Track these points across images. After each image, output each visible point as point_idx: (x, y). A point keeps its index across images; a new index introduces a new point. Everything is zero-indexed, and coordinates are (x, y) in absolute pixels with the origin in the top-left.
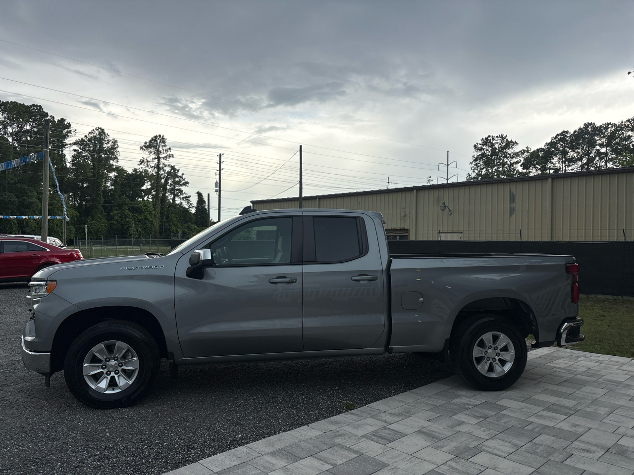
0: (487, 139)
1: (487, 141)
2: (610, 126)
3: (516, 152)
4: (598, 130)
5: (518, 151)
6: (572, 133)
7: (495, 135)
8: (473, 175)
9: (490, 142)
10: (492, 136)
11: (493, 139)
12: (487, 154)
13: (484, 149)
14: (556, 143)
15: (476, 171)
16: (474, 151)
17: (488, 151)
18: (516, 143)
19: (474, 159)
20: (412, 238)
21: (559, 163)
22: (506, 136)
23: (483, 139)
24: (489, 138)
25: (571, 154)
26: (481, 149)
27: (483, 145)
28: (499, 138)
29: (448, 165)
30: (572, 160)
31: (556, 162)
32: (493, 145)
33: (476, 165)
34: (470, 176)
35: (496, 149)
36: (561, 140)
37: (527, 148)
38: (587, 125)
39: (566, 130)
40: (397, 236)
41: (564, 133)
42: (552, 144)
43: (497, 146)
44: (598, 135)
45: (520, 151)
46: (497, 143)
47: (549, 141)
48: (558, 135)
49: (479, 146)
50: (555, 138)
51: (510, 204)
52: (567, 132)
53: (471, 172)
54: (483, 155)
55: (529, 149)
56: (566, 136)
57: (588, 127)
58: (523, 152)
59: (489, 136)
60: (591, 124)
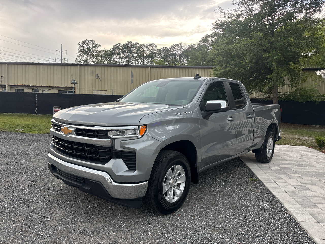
0: (85, 41)
1: (85, 42)
2: (137, 44)
3: (99, 50)
4: (133, 45)
5: (101, 50)
6: (122, 45)
7: (89, 40)
8: (79, 60)
9: (87, 43)
10: (88, 40)
11: (88, 42)
12: (85, 49)
13: (83, 46)
14: (115, 48)
15: (80, 58)
16: (79, 46)
17: (85, 48)
18: (100, 45)
19: (79, 51)
20: (78, 92)
21: (116, 58)
22: (95, 41)
23: (83, 41)
24: (86, 41)
25: (122, 55)
26: (82, 46)
27: (83, 44)
28: (91, 42)
29: (61, 52)
30: (122, 58)
31: (115, 58)
32: (88, 45)
33: (80, 54)
34: (77, 60)
35: (90, 47)
36: (117, 47)
37: (105, 49)
38: (129, 42)
39: (120, 43)
40: (66, 91)
41: (119, 44)
42: (114, 49)
43: (90, 46)
44: (133, 48)
45: (102, 50)
46: (90, 44)
47: (112, 47)
48: (116, 45)
49: (81, 44)
50: (115, 46)
51: (131, 78)
52: (120, 44)
53: (78, 58)
54: (83, 49)
55: (106, 50)
56: (120, 46)
57: (129, 43)
58: (102, 51)
59: (86, 40)
60: (130, 42)
